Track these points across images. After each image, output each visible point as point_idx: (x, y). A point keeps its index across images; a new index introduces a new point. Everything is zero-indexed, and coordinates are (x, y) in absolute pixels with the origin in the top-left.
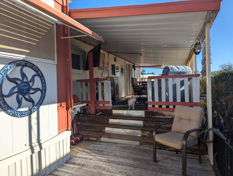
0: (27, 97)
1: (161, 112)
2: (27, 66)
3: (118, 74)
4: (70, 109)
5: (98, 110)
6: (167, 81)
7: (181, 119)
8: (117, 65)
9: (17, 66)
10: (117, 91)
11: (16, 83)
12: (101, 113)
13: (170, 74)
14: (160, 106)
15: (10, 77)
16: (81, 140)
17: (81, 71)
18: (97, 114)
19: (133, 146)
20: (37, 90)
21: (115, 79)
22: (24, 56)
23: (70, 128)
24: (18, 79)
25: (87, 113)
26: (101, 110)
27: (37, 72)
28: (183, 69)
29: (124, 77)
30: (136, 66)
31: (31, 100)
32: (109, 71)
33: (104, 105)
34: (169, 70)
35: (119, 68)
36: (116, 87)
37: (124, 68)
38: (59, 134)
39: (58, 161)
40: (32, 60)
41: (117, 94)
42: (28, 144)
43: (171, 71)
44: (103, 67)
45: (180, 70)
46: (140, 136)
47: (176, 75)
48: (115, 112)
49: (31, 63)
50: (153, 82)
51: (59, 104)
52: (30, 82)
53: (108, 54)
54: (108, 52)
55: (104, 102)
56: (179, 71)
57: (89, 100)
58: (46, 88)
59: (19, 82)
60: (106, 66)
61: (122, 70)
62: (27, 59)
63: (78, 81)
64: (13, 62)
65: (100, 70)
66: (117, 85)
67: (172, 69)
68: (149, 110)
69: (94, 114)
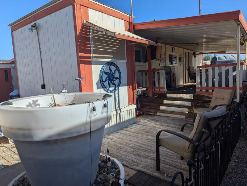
0: (112, 82)
1: (208, 95)
2: (112, 65)
3: (176, 63)
4: (135, 91)
5: (155, 94)
6: (213, 69)
7: (217, 98)
8: (174, 54)
9: (108, 65)
10: (174, 79)
11: (108, 75)
12: (157, 96)
13: (217, 64)
14: (207, 91)
15: (105, 72)
16: (143, 114)
17: (142, 64)
18: (154, 97)
19: (181, 119)
20: (117, 78)
21: (171, 68)
22: (111, 59)
23: (135, 103)
24: (108, 73)
25: (146, 96)
26: (157, 94)
27: (116, 68)
28: (230, 58)
29: (182, 65)
30: (197, 53)
31: (114, 84)
32: (166, 61)
33: (160, 90)
34: (217, 59)
35: (177, 56)
36: (173, 75)
37: (182, 56)
38: (129, 105)
39: (129, 120)
40: (115, 61)
41: (174, 82)
42: (114, 108)
43: (218, 60)
44: (161, 58)
45: (228, 59)
46: (188, 112)
47: (223, 64)
48: (168, 95)
49: (114, 63)
50: (201, 70)
51: (129, 86)
52: (114, 74)
53: (166, 46)
54: (166, 44)
55: (160, 88)
56: (226, 60)
57: (148, 86)
58: (121, 77)
59: (109, 74)
60: (163, 57)
61: (180, 59)
62: (112, 61)
63: (139, 71)
64: (106, 64)
65: (158, 61)
66: (173, 73)
67: (219, 58)
68: (197, 93)
69: (152, 96)
